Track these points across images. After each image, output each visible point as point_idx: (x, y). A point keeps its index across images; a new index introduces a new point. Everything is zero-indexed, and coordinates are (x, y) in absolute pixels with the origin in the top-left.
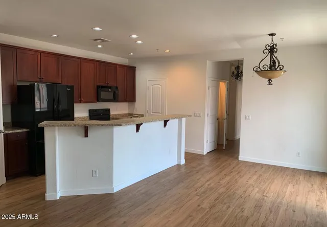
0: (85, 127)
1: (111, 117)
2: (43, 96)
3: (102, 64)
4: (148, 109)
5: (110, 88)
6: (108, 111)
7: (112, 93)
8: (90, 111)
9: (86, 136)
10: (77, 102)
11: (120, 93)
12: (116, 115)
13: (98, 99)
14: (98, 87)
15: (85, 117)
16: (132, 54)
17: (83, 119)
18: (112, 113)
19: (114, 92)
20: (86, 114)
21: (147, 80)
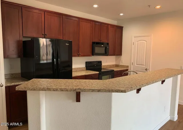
0: (77, 92)
1: (102, 67)
2: (49, 51)
3: (97, 23)
4: (132, 61)
5: (103, 44)
6: (100, 62)
7: (104, 48)
8: (86, 62)
9: (78, 100)
10: (75, 56)
11: (111, 48)
12: (106, 66)
13: (93, 53)
14: (93, 43)
15: (82, 68)
16: (122, 14)
17: (80, 70)
18: (103, 64)
19: (106, 48)
20: (83, 66)
21: (133, 37)
